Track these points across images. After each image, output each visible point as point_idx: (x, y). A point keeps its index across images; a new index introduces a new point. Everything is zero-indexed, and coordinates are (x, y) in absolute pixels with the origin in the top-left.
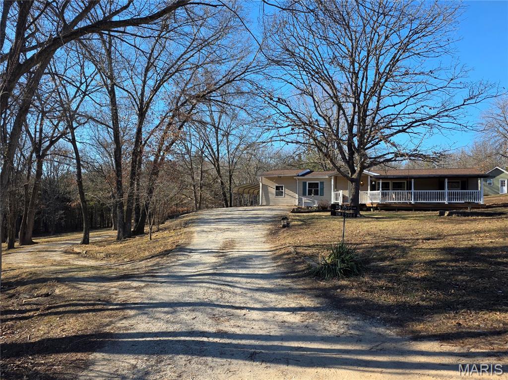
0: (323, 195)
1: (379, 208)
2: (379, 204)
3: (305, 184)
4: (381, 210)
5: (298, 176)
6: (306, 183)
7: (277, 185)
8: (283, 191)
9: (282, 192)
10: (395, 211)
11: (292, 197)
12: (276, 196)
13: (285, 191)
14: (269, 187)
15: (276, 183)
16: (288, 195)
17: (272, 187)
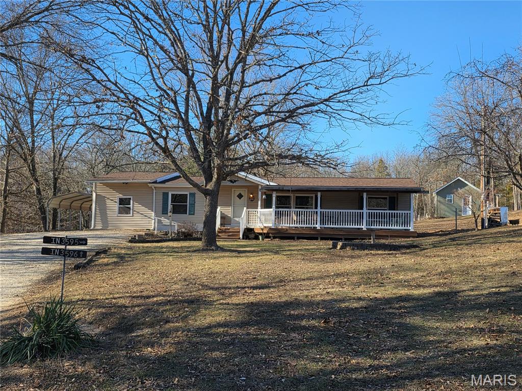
0: (194, 214)
1: (270, 235)
2: (270, 229)
3: (165, 195)
4: (274, 238)
5: (155, 182)
6: (167, 194)
7: (121, 196)
8: (131, 206)
9: (129, 208)
10: (294, 239)
11: (146, 216)
12: (119, 214)
13: (133, 207)
14: (108, 199)
15: (120, 194)
16: (138, 213)
17: (112, 200)
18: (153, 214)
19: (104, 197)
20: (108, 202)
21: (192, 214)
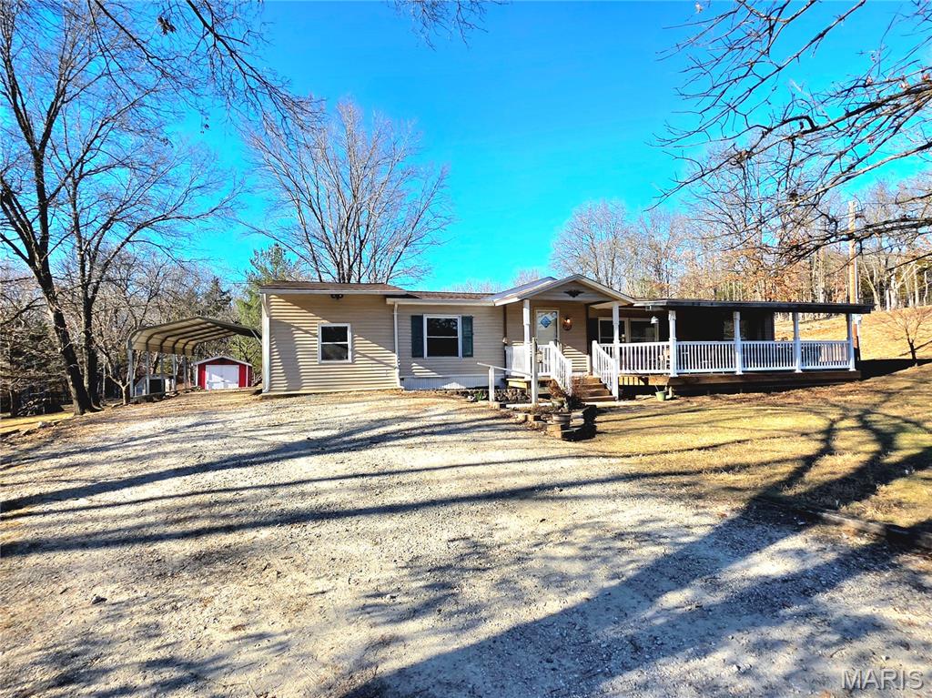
0: (472, 356)
2: (671, 378)
6: (421, 318)
7: (327, 323)
8: (349, 342)
9: (345, 347)
11: (380, 361)
12: (323, 359)
13: (353, 344)
14: (298, 329)
15: (324, 319)
16: (364, 356)
17: (306, 332)
18: (395, 357)
19: (290, 326)
20: (298, 335)
21: (468, 356)
